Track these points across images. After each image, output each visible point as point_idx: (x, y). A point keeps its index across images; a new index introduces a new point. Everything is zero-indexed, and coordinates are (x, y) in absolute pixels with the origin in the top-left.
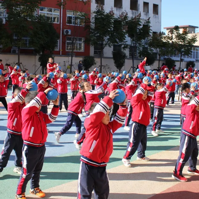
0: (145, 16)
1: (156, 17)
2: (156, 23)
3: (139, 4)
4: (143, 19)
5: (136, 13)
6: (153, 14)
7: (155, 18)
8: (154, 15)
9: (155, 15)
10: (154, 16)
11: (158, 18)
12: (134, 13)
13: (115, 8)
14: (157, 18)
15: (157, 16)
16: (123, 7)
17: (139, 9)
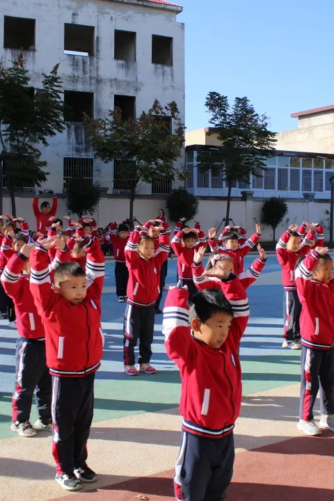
0: (121, 70)
1: (163, 74)
2: (164, 89)
3: (98, 38)
4: (115, 79)
5: (89, 62)
6: (152, 66)
7: (161, 77)
8: (156, 68)
9: (159, 66)
10: (155, 71)
11: (172, 75)
12: (81, 64)
13: (9, 51)
14: (170, 78)
15: (167, 69)
16: (37, 48)
17: (98, 51)
